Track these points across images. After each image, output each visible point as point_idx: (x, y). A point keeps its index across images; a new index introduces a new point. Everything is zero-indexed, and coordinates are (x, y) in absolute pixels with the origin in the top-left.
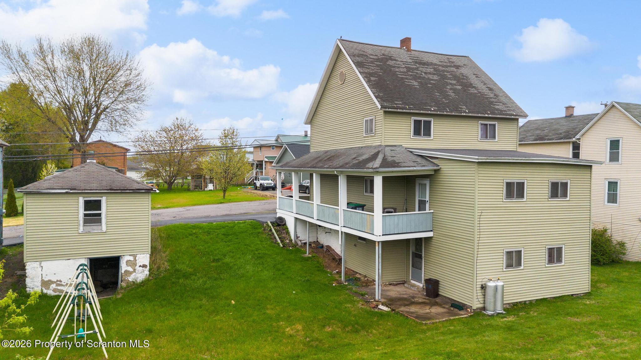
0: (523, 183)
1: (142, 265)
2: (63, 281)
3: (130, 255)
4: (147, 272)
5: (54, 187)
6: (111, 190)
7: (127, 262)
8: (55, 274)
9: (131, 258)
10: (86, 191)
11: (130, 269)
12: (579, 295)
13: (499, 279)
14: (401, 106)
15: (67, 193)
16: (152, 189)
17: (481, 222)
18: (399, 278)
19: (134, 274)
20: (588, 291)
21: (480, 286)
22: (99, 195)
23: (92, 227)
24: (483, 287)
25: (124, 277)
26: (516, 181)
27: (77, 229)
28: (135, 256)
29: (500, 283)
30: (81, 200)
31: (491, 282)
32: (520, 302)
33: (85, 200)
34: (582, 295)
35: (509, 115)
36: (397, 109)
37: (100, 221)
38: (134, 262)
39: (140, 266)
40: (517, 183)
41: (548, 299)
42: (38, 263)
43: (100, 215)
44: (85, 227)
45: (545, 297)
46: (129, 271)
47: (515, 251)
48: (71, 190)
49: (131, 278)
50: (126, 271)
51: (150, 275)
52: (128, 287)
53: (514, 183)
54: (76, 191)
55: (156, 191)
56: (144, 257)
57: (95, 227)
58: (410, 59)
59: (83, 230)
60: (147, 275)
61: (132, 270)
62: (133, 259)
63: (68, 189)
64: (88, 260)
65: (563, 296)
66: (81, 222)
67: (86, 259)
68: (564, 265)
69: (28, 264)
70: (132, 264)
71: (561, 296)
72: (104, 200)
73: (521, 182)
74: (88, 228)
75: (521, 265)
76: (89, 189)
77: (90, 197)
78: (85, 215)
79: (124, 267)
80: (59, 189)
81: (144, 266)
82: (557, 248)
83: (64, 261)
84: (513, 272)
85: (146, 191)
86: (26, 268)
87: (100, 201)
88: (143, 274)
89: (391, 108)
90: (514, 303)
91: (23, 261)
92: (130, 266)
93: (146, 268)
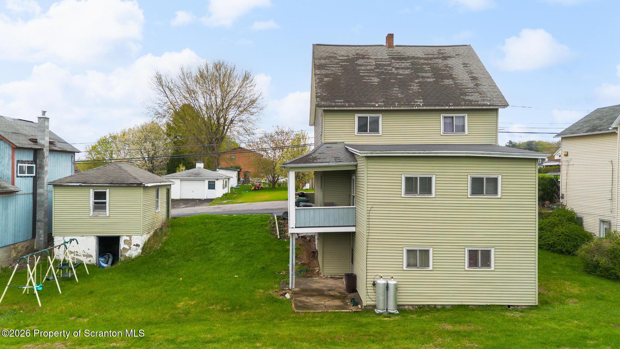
0: (430, 179)
1: (135, 244)
2: (79, 252)
3: (127, 236)
4: (139, 250)
5: (73, 181)
6: (111, 184)
7: (125, 241)
8: (73, 246)
9: (128, 238)
10: (93, 185)
11: (127, 247)
12: (519, 307)
13: (392, 278)
14: (340, 104)
15: (80, 186)
16: (142, 183)
17: (370, 217)
18: (340, 272)
19: (130, 251)
20: (534, 304)
21: (372, 283)
22: (104, 188)
23: (100, 212)
24: (374, 284)
25: (122, 253)
26: (419, 176)
27: (88, 214)
28: (130, 237)
29: (392, 282)
30: (92, 192)
31: (382, 279)
32: (428, 305)
33: (94, 192)
34: (524, 307)
35: (479, 105)
36: (335, 107)
37: (105, 208)
38: (130, 241)
39: (134, 245)
40: (420, 178)
41: (470, 307)
42: (62, 237)
43: (105, 203)
44: (94, 212)
45: (464, 303)
46: (126, 248)
47: (420, 250)
48: (83, 184)
49: (127, 254)
50: (124, 248)
51: (142, 253)
52: (125, 260)
53: (416, 178)
54: (87, 185)
55: (145, 185)
56: (137, 238)
57: (101, 213)
58: (388, 55)
59: (93, 214)
60: (139, 252)
61: (129, 248)
62: (129, 239)
63: (81, 183)
64: (97, 237)
65: (492, 305)
66: (92, 208)
67: (95, 237)
68: (494, 271)
69: (55, 237)
70: (128, 242)
71: (489, 305)
72: (108, 191)
73: (426, 177)
74: (96, 213)
75: (428, 266)
76: (96, 183)
77: (98, 189)
78: (95, 203)
79: (122, 245)
80: (75, 183)
81: (137, 245)
82: (481, 251)
83: (80, 237)
84: (417, 273)
85: (138, 185)
86: (54, 240)
87: (105, 192)
88: (137, 251)
89: (327, 107)
90: (419, 305)
91: (52, 235)
92: (127, 244)
93: (139, 247)
